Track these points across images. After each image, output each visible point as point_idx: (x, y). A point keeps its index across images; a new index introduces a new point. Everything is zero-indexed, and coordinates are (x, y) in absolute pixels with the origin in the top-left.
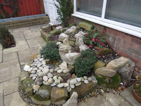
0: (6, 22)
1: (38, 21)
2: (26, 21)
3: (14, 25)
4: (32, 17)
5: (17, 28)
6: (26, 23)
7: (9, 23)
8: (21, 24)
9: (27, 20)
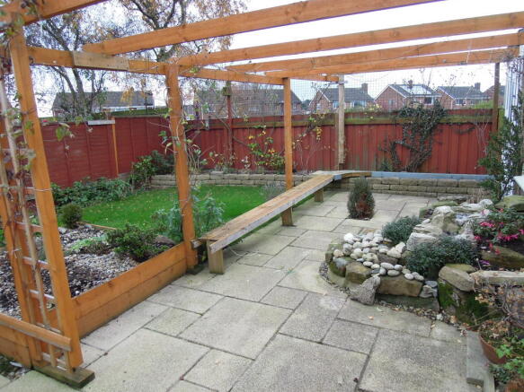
0: (386, 178)
1: (462, 190)
2: (432, 184)
3: (401, 187)
4: (452, 178)
5: (403, 194)
6: (429, 188)
7: (392, 181)
8: (415, 187)
9: (432, 182)
